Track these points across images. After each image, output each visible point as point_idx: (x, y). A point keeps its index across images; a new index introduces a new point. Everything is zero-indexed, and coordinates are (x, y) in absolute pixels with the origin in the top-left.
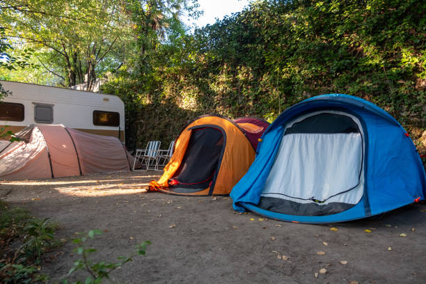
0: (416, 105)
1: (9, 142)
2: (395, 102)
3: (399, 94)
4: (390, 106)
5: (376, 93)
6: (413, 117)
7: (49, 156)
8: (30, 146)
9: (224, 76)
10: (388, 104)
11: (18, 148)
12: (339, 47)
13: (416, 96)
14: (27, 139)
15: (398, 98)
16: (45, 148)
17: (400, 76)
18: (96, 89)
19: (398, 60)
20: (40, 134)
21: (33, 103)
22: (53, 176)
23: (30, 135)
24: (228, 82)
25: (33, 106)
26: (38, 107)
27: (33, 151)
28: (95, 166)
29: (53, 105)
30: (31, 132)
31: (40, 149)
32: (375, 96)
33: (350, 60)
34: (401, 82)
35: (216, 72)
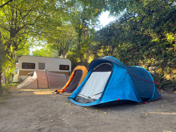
0: (174, 59)
1: (28, 76)
2: (164, 58)
3: (166, 54)
4: (162, 60)
5: (158, 54)
6: (173, 64)
7: (38, 81)
8: (33, 77)
9: (102, 50)
10: (162, 59)
11: (30, 78)
12: (142, 35)
13: (174, 55)
14: (32, 75)
15: (166, 56)
16: (37, 78)
17: (167, 46)
18: (65, 57)
19: (166, 39)
20: (36, 73)
21: (38, 63)
22: (38, 88)
23: (33, 74)
24: (103, 52)
25: (38, 64)
26: (40, 64)
27: (33, 79)
28: (54, 84)
29: (45, 63)
30: (34, 72)
31: (35, 78)
32: (157, 55)
33: (146, 40)
34: (167, 48)
35: (100, 49)
